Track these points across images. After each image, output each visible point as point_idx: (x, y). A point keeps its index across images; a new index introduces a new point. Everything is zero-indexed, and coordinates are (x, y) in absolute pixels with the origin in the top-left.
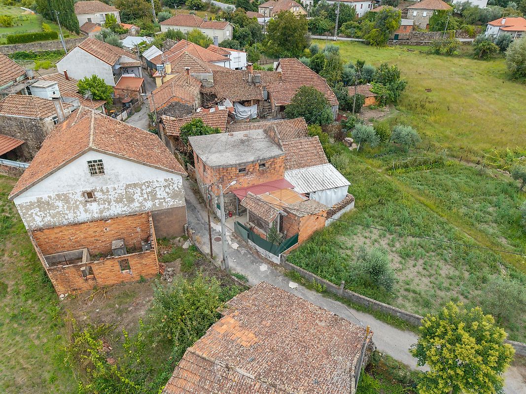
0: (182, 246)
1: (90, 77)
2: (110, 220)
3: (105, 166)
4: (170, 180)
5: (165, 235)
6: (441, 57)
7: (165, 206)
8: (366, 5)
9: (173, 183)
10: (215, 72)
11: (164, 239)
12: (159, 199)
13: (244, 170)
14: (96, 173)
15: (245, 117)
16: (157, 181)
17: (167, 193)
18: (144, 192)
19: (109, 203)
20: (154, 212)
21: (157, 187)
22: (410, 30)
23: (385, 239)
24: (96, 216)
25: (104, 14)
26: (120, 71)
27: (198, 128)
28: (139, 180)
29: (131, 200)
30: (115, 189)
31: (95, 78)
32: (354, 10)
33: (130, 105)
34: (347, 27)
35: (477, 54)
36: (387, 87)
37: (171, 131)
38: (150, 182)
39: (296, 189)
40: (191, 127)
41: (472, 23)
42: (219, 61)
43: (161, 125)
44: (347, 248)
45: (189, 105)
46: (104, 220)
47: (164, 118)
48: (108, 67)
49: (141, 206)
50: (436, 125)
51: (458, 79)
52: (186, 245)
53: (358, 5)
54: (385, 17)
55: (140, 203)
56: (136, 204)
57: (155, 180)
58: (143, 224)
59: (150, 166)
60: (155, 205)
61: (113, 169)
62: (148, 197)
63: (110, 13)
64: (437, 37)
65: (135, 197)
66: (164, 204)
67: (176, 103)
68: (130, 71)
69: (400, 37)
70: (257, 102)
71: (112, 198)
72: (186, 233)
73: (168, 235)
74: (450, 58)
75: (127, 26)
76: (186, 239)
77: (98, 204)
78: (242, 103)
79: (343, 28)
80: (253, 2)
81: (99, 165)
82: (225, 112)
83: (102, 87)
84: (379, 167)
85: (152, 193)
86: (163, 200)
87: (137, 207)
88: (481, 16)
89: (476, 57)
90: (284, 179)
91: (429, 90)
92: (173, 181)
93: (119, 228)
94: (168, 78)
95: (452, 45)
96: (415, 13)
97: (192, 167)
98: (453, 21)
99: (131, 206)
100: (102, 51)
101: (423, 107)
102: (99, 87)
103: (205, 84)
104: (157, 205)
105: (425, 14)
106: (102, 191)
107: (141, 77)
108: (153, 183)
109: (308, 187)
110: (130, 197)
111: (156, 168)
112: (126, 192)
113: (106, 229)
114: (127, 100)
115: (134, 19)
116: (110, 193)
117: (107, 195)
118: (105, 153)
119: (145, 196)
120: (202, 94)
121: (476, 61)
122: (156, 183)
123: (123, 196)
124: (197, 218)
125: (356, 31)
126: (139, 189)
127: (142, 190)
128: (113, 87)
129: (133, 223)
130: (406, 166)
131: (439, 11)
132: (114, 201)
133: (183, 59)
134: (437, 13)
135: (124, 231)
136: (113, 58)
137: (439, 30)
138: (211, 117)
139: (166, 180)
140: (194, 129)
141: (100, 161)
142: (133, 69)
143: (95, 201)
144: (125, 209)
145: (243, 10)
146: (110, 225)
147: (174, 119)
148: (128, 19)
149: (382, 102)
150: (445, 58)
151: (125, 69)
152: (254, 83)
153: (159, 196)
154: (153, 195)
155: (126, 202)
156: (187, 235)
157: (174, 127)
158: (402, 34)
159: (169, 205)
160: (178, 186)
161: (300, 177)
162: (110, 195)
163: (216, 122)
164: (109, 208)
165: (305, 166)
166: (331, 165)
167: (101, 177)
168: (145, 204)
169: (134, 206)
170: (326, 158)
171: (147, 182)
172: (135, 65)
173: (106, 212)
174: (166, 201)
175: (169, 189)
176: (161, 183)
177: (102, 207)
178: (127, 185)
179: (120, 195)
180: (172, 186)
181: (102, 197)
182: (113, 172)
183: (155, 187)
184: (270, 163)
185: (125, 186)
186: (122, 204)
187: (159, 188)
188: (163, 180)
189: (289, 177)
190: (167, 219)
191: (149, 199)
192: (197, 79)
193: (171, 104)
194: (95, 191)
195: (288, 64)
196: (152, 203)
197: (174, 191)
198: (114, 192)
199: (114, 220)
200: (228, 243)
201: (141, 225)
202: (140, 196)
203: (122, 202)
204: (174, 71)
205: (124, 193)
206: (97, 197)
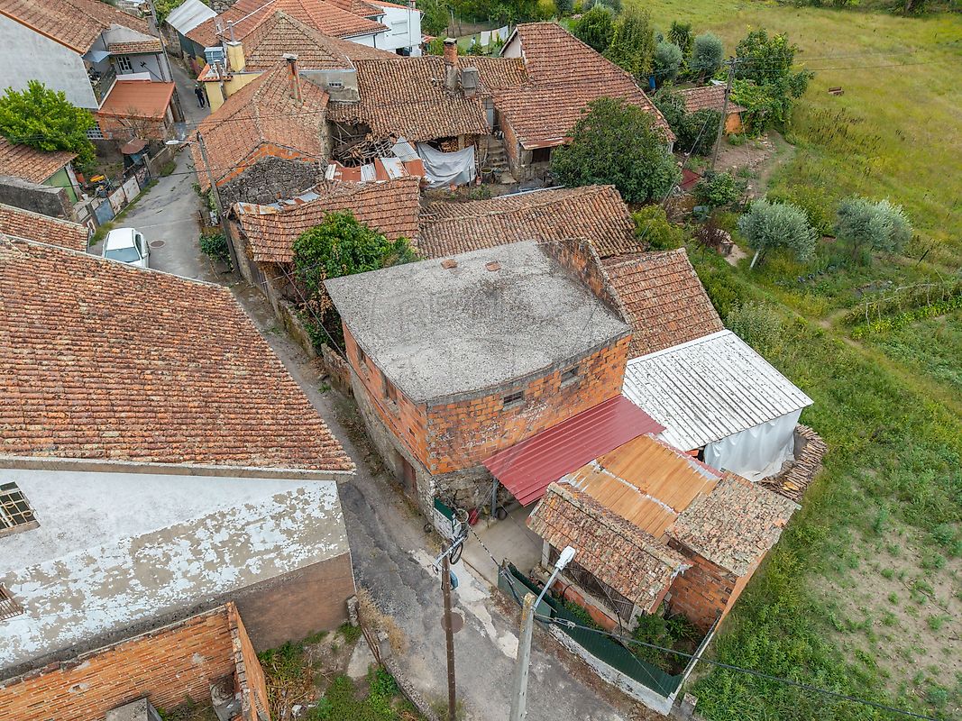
0: (345, 667)
1: (22, 88)
2: (86, 665)
3: (34, 500)
4: (295, 495)
5: (287, 637)
6: (826, 12)
7: (282, 568)
9: (307, 502)
10: (361, 64)
11: (286, 650)
12: (258, 553)
13: (520, 396)
15: (447, 180)
16: (249, 507)
17: (289, 533)
18: (205, 545)
19: (77, 603)
20: (246, 593)
21: (248, 524)
23: (941, 576)
24: (32, 647)
26: (111, 66)
27: (347, 243)
28: (180, 516)
29: (156, 576)
30: (90, 560)
31: (36, 90)
33: (143, 159)
36: (766, 88)
37: (265, 250)
38: (223, 515)
39: (670, 437)
40: (325, 243)
42: (362, 32)
43: (233, 226)
44: (851, 628)
45: (306, 163)
46: (62, 659)
47: (242, 212)
48: (71, 58)
49: (198, 587)
50: (893, 180)
51: (886, 63)
52: (358, 665)
55: (193, 578)
56: (181, 584)
57: (238, 506)
58: (211, 643)
60: (247, 572)
61: (70, 505)
62: (220, 555)
65: (172, 567)
66: (278, 562)
67: (271, 163)
68: (135, 63)
70: (474, 139)
71: (85, 588)
72: (354, 619)
73: (297, 634)
74: (844, 14)
76: (351, 632)
77: (34, 615)
78: (437, 144)
82: (410, 184)
83: (60, 114)
84: (823, 315)
85: (234, 542)
86: (272, 555)
87: (184, 591)
89: (898, 10)
90: (616, 400)
91: (838, 92)
92: (306, 497)
93: (123, 674)
94: (239, 82)
97: (339, 358)
99: (162, 592)
100: (53, 14)
101: (843, 132)
102: (53, 117)
103: (337, 97)
104: (254, 571)
106: (39, 576)
107: (168, 79)
108: (234, 514)
109: (699, 422)
110: (153, 572)
112: (137, 561)
113: (77, 688)
114: (133, 145)
116: (71, 577)
117: (65, 583)
119: (211, 556)
120: (331, 124)
121: (899, 19)
122: (245, 513)
123: (126, 572)
126: (185, 543)
127: (197, 542)
128: (94, 112)
129: (173, 649)
130: (891, 310)
132: (95, 593)
133: (274, 32)
135: (145, 676)
136: (86, 33)
138: (373, 202)
140: (335, 246)
141: (8, 486)
142: (143, 59)
143: (17, 608)
144: (140, 605)
146: (90, 675)
147: (269, 209)
149: (754, 123)
150: (836, 14)
151: (124, 60)
152: (460, 90)
153: (258, 547)
154: (239, 548)
155: (140, 588)
156: (355, 624)
157: (273, 237)
159: (294, 563)
160: (322, 508)
161: (665, 386)
162: (75, 581)
163: (389, 214)
164: (79, 615)
165: (664, 344)
166: (734, 337)
167: (22, 537)
168: (213, 576)
169: (172, 591)
170: (715, 314)
171: (212, 517)
172: (149, 49)
173: (69, 630)
174: (285, 554)
175: (294, 520)
176: (263, 510)
177: (50, 620)
178: (135, 540)
179: (116, 572)
180: (303, 510)
181: (40, 592)
182: (74, 511)
183: (243, 526)
184: (592, 362)
185: (128, 544)
186: (127, 594)
187: (259, 524)
188: (268, 500)
189: (633, 388)
190: (291, 598)
191: (223, 562)
192: (315, 86)
193: (258, 164)
194: (9, 583)
195: (540, 37)
196: (237, 570)
197: (310, 522)
198: (88, 571)
199: (103, 658)
200: (487, 635)
201: (204, 647)
202: (189, 561)
203: (124, 591)
204: (253, 63)
205: (130, 564)
206: (23, 599)
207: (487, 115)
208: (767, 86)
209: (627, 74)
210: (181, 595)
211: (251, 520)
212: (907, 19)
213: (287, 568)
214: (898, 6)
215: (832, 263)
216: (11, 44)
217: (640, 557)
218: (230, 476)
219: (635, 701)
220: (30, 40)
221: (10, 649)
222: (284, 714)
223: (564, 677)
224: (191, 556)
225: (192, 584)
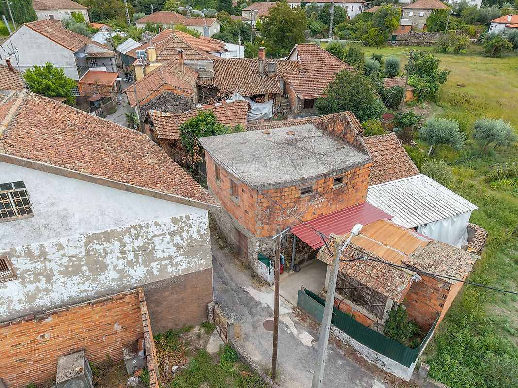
0: (205, 346)
1: (42, 65)
2: (50, 318)
3: (34, 197)
4: (184, 219)
5: (170, 326)
6: (450, 55)
7: (172, 272)
8: (357, 6)
9: (190, 226)
11: (169, 335)
12: (159, 259)
13: (309, 190)
14: (11, 214)
15: (259, 116)
16: (157, 224)
17: (178, 247)
18: (128, 247)
19: (49, 278)
20: (149, 287)
21: (155, 236)
22: (408, 30)
24: (18, 307)
25: (69, 11)
26: (87, 62)
27: (210, 126)
28: (116, 224)
29: (98, 267)
30: (60, 247)
31: (49, 67)
32: (345, 11)
33: (100, 104)
34: (341, 29)
35: (488, 52)
36: (425, 78)
37: (164, 133)
38: (141, 227)
39: (397, 221)
40: (197, 125)
41: (471, 24)
42: (217, 52)
45: (187, 98)
46: (36, 316)
47: (153, 114)
48: (68, 54)
49: (121, 279)
51: (485, 75)
52: (213, 345)
53: (350, 6)
54: (385, 15)
55: (119, 272)
56: (112, 274)
57: (151, 222)
58: (126, 315)
59: (141, 192)
60: (150, 272)
61: (53, 204)
62: (137, 257)
63: (76, 11)
64: (437, 37)
65: (108, 261)
66: (170, 268)
67: (169, 95)
68: (99, 62)
69: (398, 38)
70: (273, 96)
71: (55, 267)
72: (211, 318)
73: (176, 325)
74: (459, 56)
75: (96, 26)
76: (209, 328)
77: (23, 283)
78: (254, 98)
79: (336, 30)
80: (236, 7)
81: (16, 194)
82: (243, 104)
83: (60, 79)
84: (472, 177)
85: (146, 248)
86: (167, 262)
87: (113, 280)
88: (480, 15)
89: (487, 55)
90: (364, 203)
91: (462, 86)
92: (190, 222)
93: (72, 331)
94: (152, 68)
95: (462, 42)
96: (411, 13)
98: (453, 21)
99: (100, 278)
101: (468, 102)
102: (56, 79)
103: (202, 75)
104: (156, 272)
105: (422, 14)
106: (29, 253)
107: (115, 71)
108: (147, 228)
109: (412, 216)
110: (96, 262)
111: (155, 195)
112: (88, 252)
113: (43, 336)
114: (95, 97)
115: (106, 19)
116: (48, 258)
117: (43, 262)
118: (28, 165)
119: (131, 256)
120: (199, 87)
121: (488, 58)
122: (154, 227)
123: (80, 260)
124: (221, 278)
125: (351, 32)
126: (117, 244)
127: (124, 245)
128: (77, 81)
129: (103, 317)
131: (437, 10)
132: (61, 273)
133: (172, 44)
134: (435, 13)
135: (84, 335)
136: (76, 45)
137: (438, 30)
138: (223, 112)
139: (175, 221)
140: (203, 127)
141: (20, 184)
142: (103, 61)
143: (14, 276)
144: (86, 286)
145: (226, 13)
146: (52, 327)
147: (168, 115)
148: (99, 20)
150: (455, 56)
151: (93, 60)
152: (266, 73)
153: (159, 254)
154: (147, 253)
155: (87, 273)
156: (212, 322)
157: (169, 127)
158: (400, 34)
159: (179, 270)
160: (199, 232)
161: (390, 199)
162: (50, 261)
163: (231, 118)
164: (50, 288)
165: (386, 179)
166: (426, 177)
167: (23, 222)
168: (131, 272)
169: (106, 278)
170: (414, 166)
171: (134, 227)
172: (108, 55)
173: (42, 298)
174: (174, 262)
175: (182, 239)
176: (165, 228)
177: (31, 287)
178: (88, 236)
179: (74, 259)
180: (188, 232)
181: (30, 266)
182: (54, 209)
183: (152, 237)
184: (350, 175)
185: (84, 239)
186: (80, 276)
187: (161, 238)
188: (168, 221)
189: (372, 199)
190: (175, 296)
191: (138, 262)
192: (191, 69)
193: (162, 95)
194: (12, 256)
195: (307, 50)
196: (145, 270)
197: (191, 241)
198: (58, 255)
199: (61, 316)
200: (292, 333)
201: (122, 319)
202: (118, 258)
203: (78, 274)
204: (160, 58)
205: (84, 254)
206: (18, 269)
207: (280, 86)
208: (426, 77)
209: (353, 68)
210: (111, 283)
211: (157, 233)
212: (492, 59)
213: (175, 273)
214: (487, 53)
215: (473, 155)
216: (39, 47)
217: (390, 270)
218: (148, 195)
219: (387, 373)
220: (49, 44)
221: (5, 306)
222: (167, 370)
223: (341, 358)
224: (119, 255)
225: (119, 275)
